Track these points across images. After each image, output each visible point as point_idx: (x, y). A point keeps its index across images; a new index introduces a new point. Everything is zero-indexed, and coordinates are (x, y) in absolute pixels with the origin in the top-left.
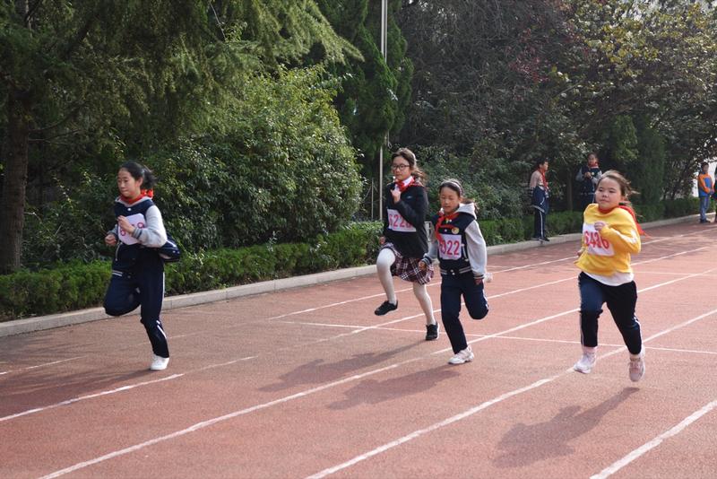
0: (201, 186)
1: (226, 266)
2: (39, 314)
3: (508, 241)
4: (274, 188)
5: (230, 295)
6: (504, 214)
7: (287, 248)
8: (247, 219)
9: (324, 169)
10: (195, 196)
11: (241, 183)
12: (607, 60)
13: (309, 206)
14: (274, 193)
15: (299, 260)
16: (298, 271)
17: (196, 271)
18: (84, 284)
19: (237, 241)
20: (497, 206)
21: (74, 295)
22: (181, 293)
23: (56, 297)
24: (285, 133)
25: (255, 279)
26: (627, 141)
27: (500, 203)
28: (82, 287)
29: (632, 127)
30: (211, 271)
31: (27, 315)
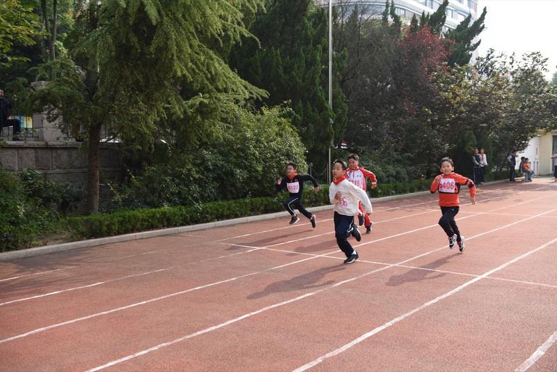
0: (207, 169)
1: (217, 210)
2: (96, 237)
3: (400, 193)
4: (249, 169)
5: (217, 226)
6: (397, 180)
7: (258, 200)
8: (233, 185)
9: (280, 159)
10: (203, 174)
11: (229, 167)
12: (449, 103)
13: (271, 178)
14: (249, 172)
15: (266, 206)
16: (266, 211)
17: (197, 213)
18: (123, 221)
19: (229, 196)
20: (392, 176)
21: (116, 227)
22: (189, 225)
23: (105, 228)
24: (258, 141)
25: (236, 216)
26: (470, 143)
27: (395, 174)
28: (121, 223)
29: (473, 136)
30: (207, 212)
31: (89, 238)
